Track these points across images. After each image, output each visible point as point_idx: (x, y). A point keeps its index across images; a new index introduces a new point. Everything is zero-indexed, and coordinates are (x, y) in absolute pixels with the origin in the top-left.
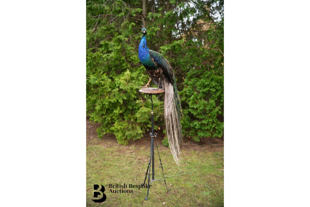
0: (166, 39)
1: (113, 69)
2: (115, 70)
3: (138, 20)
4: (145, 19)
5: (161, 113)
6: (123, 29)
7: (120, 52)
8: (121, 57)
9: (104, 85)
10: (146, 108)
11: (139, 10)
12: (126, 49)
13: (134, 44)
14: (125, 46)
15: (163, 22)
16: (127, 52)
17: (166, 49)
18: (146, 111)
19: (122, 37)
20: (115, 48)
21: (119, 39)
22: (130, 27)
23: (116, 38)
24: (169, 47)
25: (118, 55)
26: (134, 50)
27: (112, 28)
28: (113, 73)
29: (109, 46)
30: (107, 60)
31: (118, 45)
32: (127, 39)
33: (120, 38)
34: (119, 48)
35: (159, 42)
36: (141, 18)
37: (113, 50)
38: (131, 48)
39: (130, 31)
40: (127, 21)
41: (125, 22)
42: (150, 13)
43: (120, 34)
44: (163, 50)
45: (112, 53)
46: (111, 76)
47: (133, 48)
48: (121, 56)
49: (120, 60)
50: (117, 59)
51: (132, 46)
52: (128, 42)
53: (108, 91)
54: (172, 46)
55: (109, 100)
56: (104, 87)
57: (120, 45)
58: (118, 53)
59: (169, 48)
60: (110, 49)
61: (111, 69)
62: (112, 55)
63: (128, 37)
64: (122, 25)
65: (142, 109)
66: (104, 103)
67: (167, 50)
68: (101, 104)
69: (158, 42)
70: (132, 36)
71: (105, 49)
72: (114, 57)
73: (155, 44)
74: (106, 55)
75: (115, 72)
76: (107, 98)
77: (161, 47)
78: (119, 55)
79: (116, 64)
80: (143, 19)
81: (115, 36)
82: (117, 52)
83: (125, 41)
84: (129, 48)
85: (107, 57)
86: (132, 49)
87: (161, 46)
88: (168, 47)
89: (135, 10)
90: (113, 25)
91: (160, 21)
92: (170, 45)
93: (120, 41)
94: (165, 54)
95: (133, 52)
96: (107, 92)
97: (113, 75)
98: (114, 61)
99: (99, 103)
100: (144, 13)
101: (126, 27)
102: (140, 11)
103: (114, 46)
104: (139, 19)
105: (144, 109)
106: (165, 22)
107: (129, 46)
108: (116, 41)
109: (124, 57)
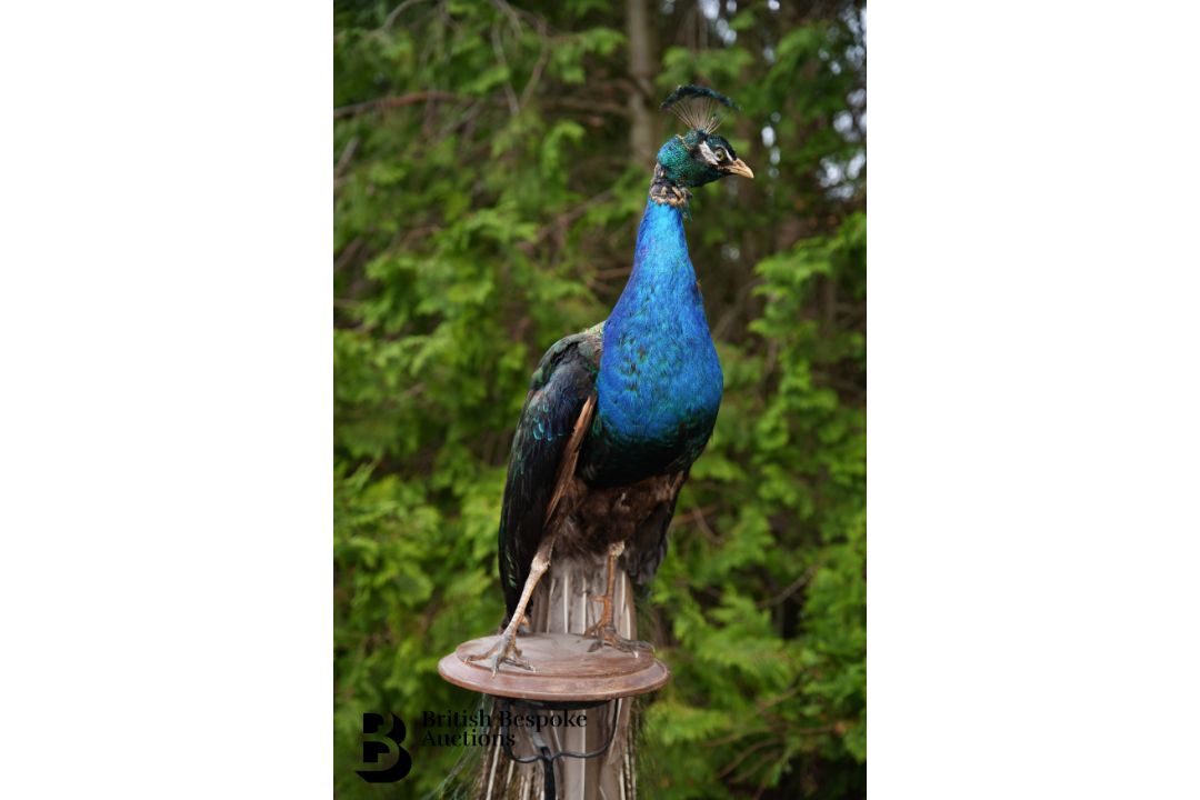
0: (789, 208)
1: (454, 435)
2: (464, 441)
3: (607, 115)
4: (649, 104)
5: (804, 737)
6: (508, 171)
7: (488, 324)
8: (502, 354)
9: (380, 564)
10: (690, 713)
11: (603, 39)
12: (530, 294)
13: (581, 262)
14: (522, 279)
15: (764, 100)
16: (538, 313)
17: (803, 273)
18: (690, 734)
19: (498, 222)
20: (457, 295)
21: (476, 238)
22: (551, 153)
23: (455, 231)
24: (821, 259)
25: (477, 344)
26: (585, 301)
27: (437, 172)
28: (457, 463)
29: (421, 288)
30: (407, 380)
31: (475, 278)
32: (529, 232)
33: (483, 227)
34: (481, 293)
35: (748, 235)
36: (623, 99)
37: (450, 313)
38: (563, 288)
39: (554, 179)
40: (532, 119)
41: (516, 127)
42: (674, 56)
43: (486, 201)
44: (783, 282)
45: (444, 329)
46: (441, 480)
47: (577, 288)
48: (503, 345)
49: (493, 373)
50: (470, 370)
51: (574, 275)
52: (545, 252)
53: (409, 600)
54: (839, 251)
55: (420, 667)
56: (381, 579)
57: (489, 273)
58: (481, 330)
59: (824, 267)
60: (427, 307)
61: (442, 432)
62: (441, 342)
63: (542, 218)
64: (500, 143)
65: (665, 721)
66: (390, 684)
67: (804, 282)
68: (371, 691)
69: (737, 235)
70: (568, 211)
71: (395, 308)
72: (453, 359)
73: (718, 246)
74: (394, 350)
75: (465, 453)
76: (410, 653)
77: (766, 267)
78: (487, 337)
79: (470, 401)
80: (636, 103)
81: (450, 216)
82: (470, 324)
83: (519, 246)
84: (551, 287)
85: (404, 361)
86: (568, 296)
87: (760, 256)
88: (810, 260)
89: (577, 44)
90: (443, 152)
91: (745, 98)
92: (824, 244)
93: (484, 248)
94: (794, 305)
95: (576, 310)
96: (402, 605)
97: (456, 476)
98: (456, 386)
99: (357, 684)
100: (639, 64)
101: (525, 156)
102: (607, 48)
103: (452, 281)
104: (612, 106)
105: (674, 717)
106: (779, 100)
107: (549, 275)
108: (456, 253)
109: (521, 350)
